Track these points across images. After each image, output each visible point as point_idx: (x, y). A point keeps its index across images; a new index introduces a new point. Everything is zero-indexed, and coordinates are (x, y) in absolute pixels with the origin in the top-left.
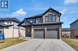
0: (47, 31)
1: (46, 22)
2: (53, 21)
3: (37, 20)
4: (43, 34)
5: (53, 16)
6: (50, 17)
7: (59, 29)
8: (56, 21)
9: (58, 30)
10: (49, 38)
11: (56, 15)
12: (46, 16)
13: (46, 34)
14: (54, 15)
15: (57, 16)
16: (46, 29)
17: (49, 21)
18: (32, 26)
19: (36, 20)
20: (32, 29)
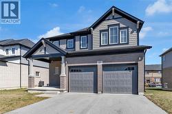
0: (103, 70)
1: (101, 46)
2: (119, 44)
3: (77, 43)
4: (93, 79)
5: (120, 29)
6: (112, 34)
7: (136, 64)
8: (128, 44)
9: (133, 69)
10: (109, 90)
11: (127, 28)
12: (101, 31)
13: (99, 79)
14: (122, 26)
15: (130, 30)
16: (100, 64)
17: (109, 45)
18: (63, 57)
19: (74, 41)
20: (63, 65)
